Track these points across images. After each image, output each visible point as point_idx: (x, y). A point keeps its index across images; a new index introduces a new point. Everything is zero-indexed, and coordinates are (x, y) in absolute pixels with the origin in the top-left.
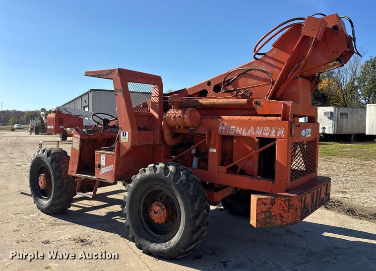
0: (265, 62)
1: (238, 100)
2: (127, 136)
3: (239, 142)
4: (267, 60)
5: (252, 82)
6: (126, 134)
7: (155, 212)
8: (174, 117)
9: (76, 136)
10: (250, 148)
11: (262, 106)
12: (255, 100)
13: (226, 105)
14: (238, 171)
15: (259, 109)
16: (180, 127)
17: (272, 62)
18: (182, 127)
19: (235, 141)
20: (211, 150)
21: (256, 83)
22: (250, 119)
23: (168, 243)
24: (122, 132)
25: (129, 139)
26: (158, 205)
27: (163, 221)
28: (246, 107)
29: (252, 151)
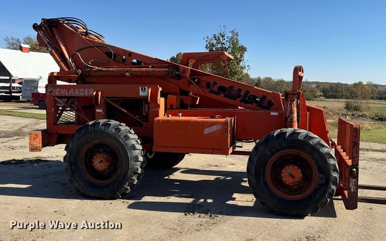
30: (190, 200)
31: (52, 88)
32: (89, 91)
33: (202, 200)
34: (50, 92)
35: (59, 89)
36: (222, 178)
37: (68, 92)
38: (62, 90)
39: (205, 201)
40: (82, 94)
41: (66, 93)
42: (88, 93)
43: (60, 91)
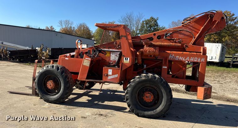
0: (188, 28)
1: (176, 44)
2: (128, 60)
3: (175, 63)
4: (189, 27)
5: (181, 36)
6: (127, 59)
7: (147, 97)
8: (149, 51)
9: (87, 58)
10: (182, 67)
11: (189, 48)
12: (185, 45)
13: (169, 46)
14: (175, 76)
15: (187, 49)
16: (151, 56)
17: (192, 28)
18: (152, 56)
19: (173, 63)
20: (164, 67)
21: (183, 37)
22: (183, 53)
23: (155, 111)
24: (125, 58)
25: (129, 61)
26: (148, 93)
27: (152, 101)
28: (180, 47)
29: (183, 68)
30: (116, 93)
33: (112, 93)
36: (100, 103)
39: (110, 93)
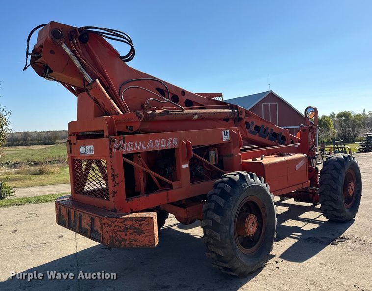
31: (121, 142)
32: (172, 141)
34: (118, 149)
35: (132, 143)
37: (145, 146)
38: (136, 143)
40: (164, 146)
41: (143, 147)
42: (172, 144)
43: (134, 145)
